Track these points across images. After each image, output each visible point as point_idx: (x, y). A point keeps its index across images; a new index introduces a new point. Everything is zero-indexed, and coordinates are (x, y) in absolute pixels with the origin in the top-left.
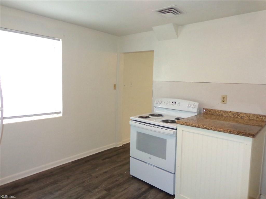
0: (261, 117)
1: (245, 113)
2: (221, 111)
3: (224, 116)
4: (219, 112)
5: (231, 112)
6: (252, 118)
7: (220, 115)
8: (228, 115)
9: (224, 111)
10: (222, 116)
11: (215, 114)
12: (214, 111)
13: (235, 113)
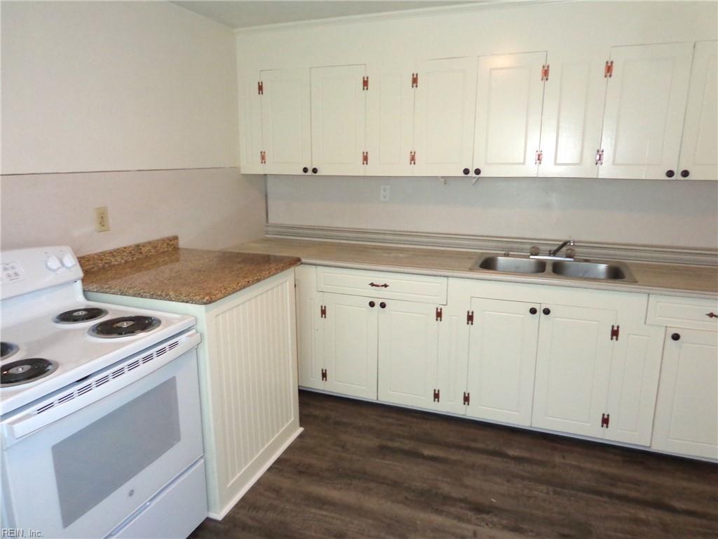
0: (172, 242)
1: (150, 243)
2: (104, 253)
3: (114, 265)
4: (101, 260)
5: (125, 248)
6: (162, 250)
7: (104, 266)
8: (122, 259)
9: (111, 253)
10: (111, 266)
11: (93, 268)
12: (89, 261)
13: (133, 250)
